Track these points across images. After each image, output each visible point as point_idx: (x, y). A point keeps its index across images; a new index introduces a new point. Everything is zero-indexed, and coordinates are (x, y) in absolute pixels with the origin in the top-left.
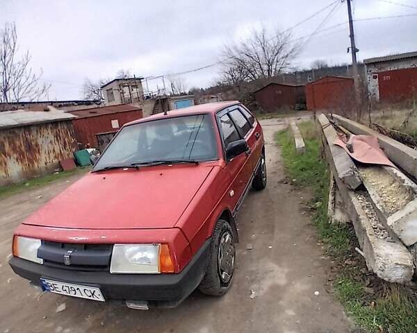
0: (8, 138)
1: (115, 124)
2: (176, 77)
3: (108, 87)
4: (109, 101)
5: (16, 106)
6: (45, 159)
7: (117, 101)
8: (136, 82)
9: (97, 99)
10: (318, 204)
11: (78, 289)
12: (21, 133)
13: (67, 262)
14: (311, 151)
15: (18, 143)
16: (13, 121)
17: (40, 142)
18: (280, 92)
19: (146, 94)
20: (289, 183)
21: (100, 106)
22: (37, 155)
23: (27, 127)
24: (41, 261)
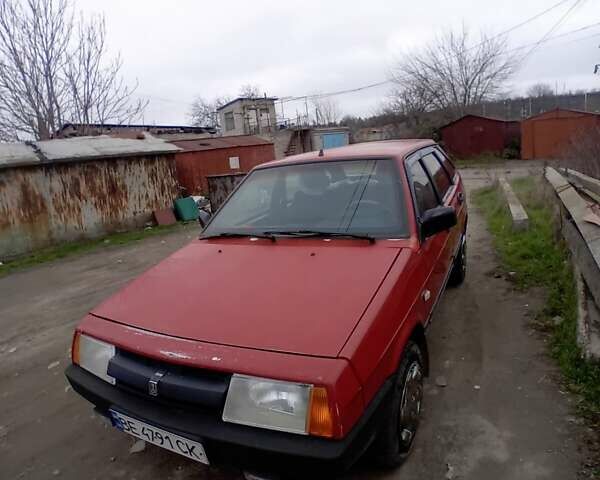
0: (86, 174)
1: (234, 163)
2: (324, 100)
3: (227, 110)
4: (227, 130)
5: (99, 130)
6: (134, 207)
7: (239, 131)
8: (266, 104)
9: (211, 126)
10: (558, 320)
11: (167, 437)
12: (103, 169)
13: (154, 392)
14: (538, 226)
15: (98, 182)
16: (93, 150)
17: (128, 182)
18: (481, 130)
19: (280, 121)
20: (504, 278)
21: (215, 136)
22: (124, 200)
23: (112, 161)
24: (113, 381)
